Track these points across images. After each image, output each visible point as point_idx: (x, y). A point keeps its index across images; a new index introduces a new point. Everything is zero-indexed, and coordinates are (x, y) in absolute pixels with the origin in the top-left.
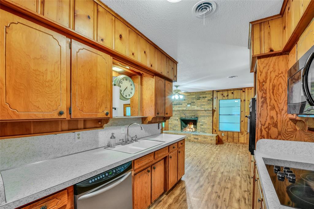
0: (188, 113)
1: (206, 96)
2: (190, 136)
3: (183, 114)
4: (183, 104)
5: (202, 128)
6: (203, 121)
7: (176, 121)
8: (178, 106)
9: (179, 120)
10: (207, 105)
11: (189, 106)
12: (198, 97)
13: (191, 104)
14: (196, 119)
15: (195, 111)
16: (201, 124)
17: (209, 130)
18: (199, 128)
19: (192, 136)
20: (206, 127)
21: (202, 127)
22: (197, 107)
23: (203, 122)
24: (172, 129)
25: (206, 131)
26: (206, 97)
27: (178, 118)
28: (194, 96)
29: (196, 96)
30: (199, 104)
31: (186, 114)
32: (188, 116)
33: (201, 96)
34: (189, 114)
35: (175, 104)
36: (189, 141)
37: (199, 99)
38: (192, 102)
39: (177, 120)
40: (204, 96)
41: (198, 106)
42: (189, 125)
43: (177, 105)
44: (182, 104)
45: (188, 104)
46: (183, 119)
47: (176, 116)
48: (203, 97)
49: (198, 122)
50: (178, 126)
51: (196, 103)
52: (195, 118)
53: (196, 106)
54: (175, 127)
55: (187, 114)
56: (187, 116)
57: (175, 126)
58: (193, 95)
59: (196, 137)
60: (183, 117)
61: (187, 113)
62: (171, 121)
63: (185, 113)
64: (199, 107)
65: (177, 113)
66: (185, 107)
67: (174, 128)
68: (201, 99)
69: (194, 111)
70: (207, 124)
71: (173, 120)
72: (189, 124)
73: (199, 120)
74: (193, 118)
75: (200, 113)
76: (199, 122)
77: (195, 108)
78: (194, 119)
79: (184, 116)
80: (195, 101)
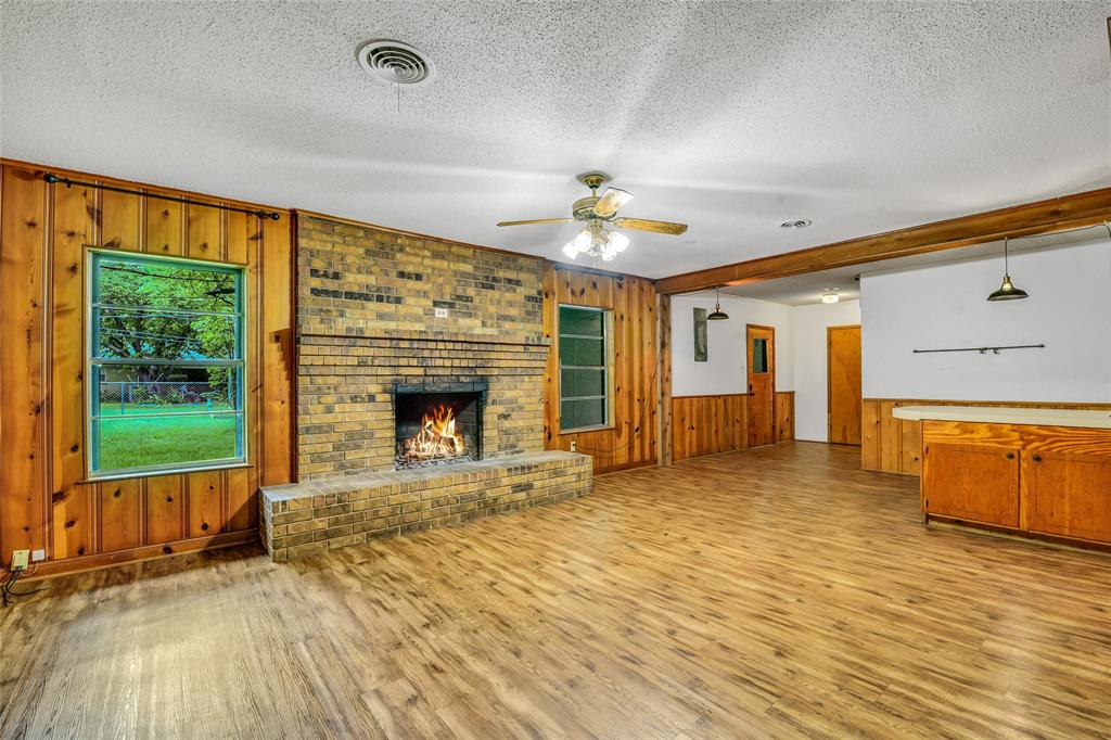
0: (445, 354)
1: (523, 276)
2: (494, 483)
3: (414, 362)
4: (410, 301)
5: (507, 432)
6: (509, 394)
7: (359, 407)
8: (372, 306)
9: (380, 398)
10: (523, 321)
11: (442, 313)
12: (487, 277)
13: (451, 305)
14: (478, 388)
15: (483, 347)
16: (500, 409)
17: (532, 436)
18: (495, 433)
19: (505, 481)
20: (520, 423)
21: (507, 424)
22: (484, 324)
23: (511, 402)
24: (329, 467)
25: (521, 445)
26: (518, 283)
27: (374, 389)
28: (468, 268)
29: (476, 268)
30: (492, 309)
31: (429, 363)
32: (440, 372)
33: (501, 274)
34: (448, 363)
35: (356, 289)
36: (493, 512)
37: (492, 288)
38: (459, 298)
39: (372, 398)
40: (513, 276)
41: (489, 323)
42: (429, 423)
43: (367, 298)
44: (398, 300)
45: (436, 304)
46: (409, 389)
47: (370, 371)
48: (509, 281)
49: (490, 401)
50: (378, 435)
51: (477, 300)
52: (473, 383)
53: (478, 322)
54: (358, 447)
55: (439, 362)
56: (433, 372)
57: (355, 439)
58: (464, 259)
59: (523, 479)
60: (412, 374)
61: (436, 354)
62: (321, 408)
63: (426, 353)
64: (492, 326)
65: (371, 352)
66: (419, 319)
67: (351, 456)
68: (499, 289)
69: (476, 347)
70: (527, 408)
71: (341, 401)
72: (432, 416)
73: (495, 391)
74: (466, 385)
75: (501, 356)
76: (494, 403)
77: (472, 329)
78: (469, 389)
79: (420, 371)
80: (471, 291)
